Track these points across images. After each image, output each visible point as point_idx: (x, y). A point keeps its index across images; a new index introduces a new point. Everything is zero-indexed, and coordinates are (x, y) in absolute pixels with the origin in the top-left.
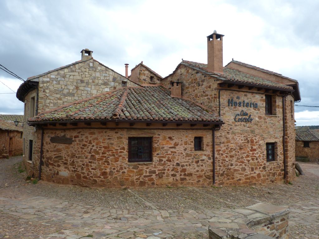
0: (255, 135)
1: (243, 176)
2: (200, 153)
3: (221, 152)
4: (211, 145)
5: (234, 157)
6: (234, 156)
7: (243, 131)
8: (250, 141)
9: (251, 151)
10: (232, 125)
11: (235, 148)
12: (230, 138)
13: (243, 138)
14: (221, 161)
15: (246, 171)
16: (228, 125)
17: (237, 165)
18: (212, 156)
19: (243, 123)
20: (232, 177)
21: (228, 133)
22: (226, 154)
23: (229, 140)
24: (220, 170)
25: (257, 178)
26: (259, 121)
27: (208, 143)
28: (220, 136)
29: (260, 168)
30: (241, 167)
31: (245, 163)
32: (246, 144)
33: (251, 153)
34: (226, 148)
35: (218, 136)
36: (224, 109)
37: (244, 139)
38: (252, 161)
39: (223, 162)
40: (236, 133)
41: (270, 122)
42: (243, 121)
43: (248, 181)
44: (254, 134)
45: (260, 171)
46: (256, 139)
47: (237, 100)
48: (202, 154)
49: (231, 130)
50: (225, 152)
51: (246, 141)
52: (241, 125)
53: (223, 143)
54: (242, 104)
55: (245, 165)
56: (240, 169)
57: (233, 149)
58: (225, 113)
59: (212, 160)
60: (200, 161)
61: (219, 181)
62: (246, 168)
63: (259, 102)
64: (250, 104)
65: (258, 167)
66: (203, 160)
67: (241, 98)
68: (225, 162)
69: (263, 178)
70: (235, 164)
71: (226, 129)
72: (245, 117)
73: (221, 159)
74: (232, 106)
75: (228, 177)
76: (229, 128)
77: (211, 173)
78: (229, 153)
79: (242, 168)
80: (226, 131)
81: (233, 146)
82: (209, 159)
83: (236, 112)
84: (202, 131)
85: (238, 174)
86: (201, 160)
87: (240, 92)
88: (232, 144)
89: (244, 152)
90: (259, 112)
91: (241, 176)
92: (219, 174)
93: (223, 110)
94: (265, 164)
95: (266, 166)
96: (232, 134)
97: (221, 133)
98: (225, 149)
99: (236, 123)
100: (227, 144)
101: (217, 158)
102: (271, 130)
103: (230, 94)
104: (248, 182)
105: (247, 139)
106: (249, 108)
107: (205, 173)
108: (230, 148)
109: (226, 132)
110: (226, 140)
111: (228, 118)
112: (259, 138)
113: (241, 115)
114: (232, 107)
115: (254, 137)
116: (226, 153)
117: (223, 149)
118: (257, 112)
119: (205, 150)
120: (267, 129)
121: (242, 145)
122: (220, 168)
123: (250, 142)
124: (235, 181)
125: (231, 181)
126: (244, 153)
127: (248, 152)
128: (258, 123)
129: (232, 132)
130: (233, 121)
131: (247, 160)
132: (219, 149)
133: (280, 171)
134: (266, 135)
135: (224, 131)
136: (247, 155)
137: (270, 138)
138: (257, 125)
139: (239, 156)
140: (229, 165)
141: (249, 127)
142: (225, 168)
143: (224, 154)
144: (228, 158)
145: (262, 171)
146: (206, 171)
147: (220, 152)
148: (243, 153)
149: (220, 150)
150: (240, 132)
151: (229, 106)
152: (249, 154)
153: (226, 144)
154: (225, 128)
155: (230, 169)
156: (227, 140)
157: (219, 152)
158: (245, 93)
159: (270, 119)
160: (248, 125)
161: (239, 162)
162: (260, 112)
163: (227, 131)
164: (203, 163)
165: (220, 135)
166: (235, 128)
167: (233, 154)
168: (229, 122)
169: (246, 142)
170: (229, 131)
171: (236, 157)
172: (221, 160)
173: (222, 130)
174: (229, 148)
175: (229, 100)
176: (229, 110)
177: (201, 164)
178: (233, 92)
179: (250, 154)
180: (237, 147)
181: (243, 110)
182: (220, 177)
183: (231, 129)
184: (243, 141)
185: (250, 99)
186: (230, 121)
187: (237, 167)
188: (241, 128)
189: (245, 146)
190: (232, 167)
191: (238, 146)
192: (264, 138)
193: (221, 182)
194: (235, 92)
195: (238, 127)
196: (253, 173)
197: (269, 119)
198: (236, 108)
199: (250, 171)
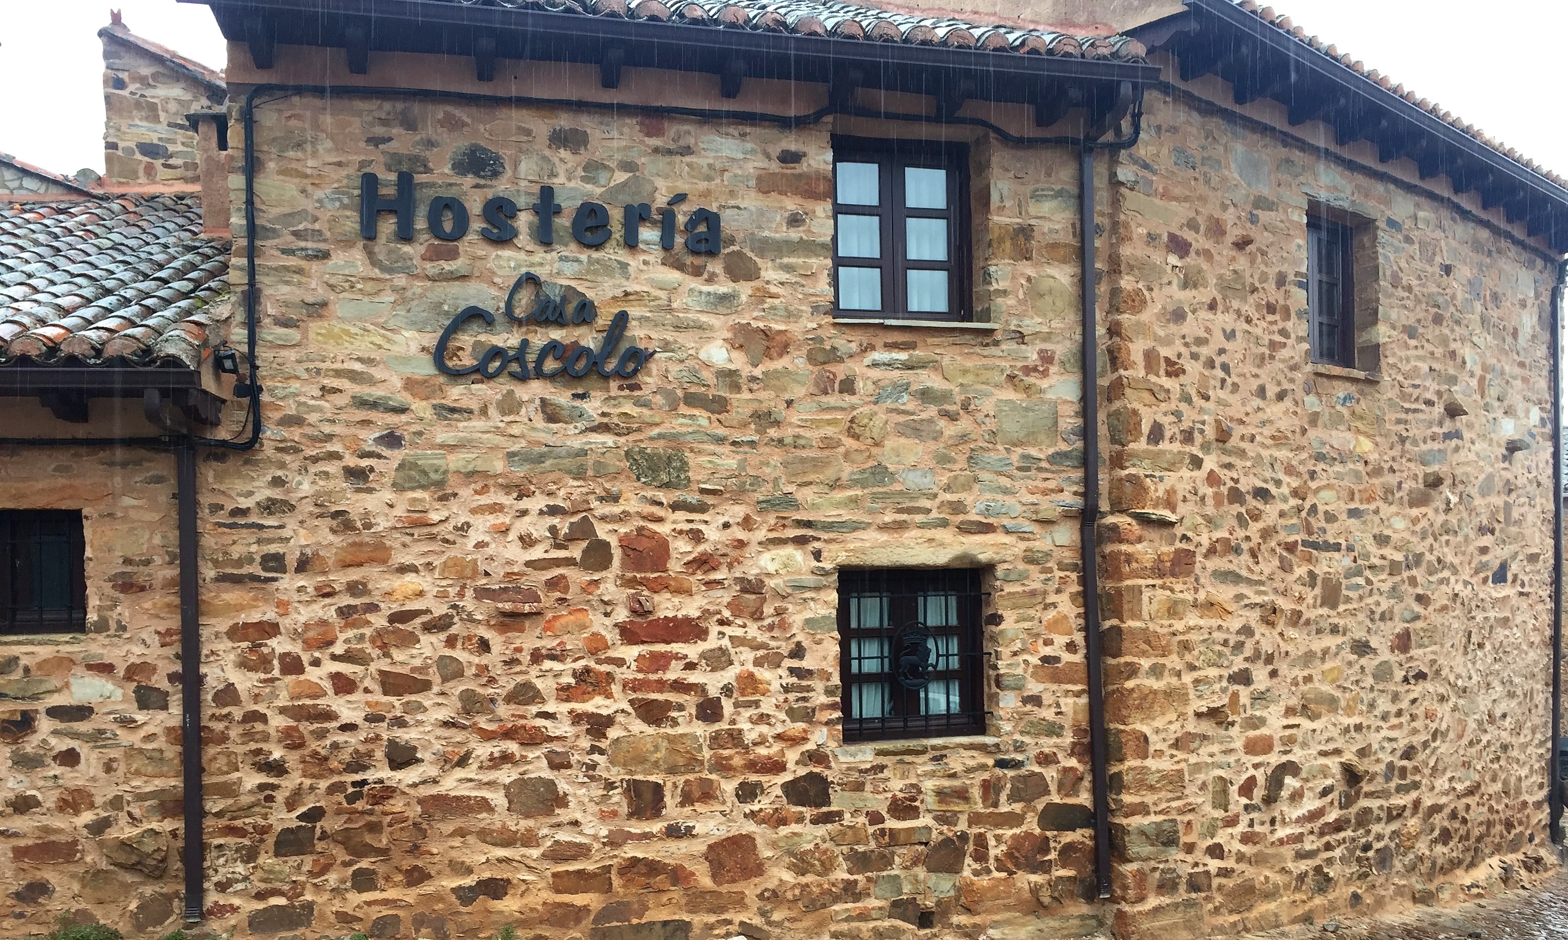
0: (693, 498)
1: (535, 853)
2: (44, 652)
3: (279, 645)
4: (168, 584)
5: (425, 686)
6: (434, 676)
7: (541, 458)
8: (617, 554)
9: (629, 635)
10: (402, 410)
11: (440, 609)
12: (382, 524)
13: (538, 527)
14: (278, 722)
15: (563, 815)
16: (362, 403)
17: (463, 762)
18: (172, 678)
19: (536, 389)
20: (407, 863)
21: (356, 475)
22: (334, 658)
23: (366, 537)
24: (270, 799)
25: (706, 881)
26: (746, 370)
27: (127, 561)
28: (270, 507)
29: (747, 793)
30: (507, 775)
31: (550, 739)
32: (577, 577)
33: (630, 653)
34: (344, 612)
35: (244, 503)
36: (315, 267)
37: (553, 530)
38: (638, 726)
39: (306, 727)
40: (452, 480)
41: (906, 387)
42: (539, 374)
43: (579, 900)
44: (667, 486)
45: (752, 815)
46: (697, 536)
47: (469, 180)
48: (66, 663)
49: (396, 456)
50: (331, 643)
51: (576, 551)
52: (510, 406)
53: (303, 566)
54: (524, 220)
55: (558, 763)
56: (498, 799)
57: (425, 618)
58: (324, 304)
59: (174, 715)
60: (45, 725)
61: (260, 896)
62: (563, 786)
63: (751, 201)
64: (616, 215)
65: (729, 787)
66: (83, 712)
67: (516, 165)
68: (321, 735)
69: (788, 877)
70: (437, 746)
71: (335, 447)
72: (557, 334)
73: (283, 700)
74: (405, 235)
75: (364, 864)
76: (369, 437)
77: (168, 825)
78: (375, 653)
79: (522, 783)
80: (334, 456)
81: (421, 594)
82: (143, 705)
83: (455, 288)
84: (63, 457)
85: (471, 839)
86: (54, 712)
87: (503, 113)
88: (410, 577)
89: (550, 643)
90: (745, 290)
91: (507, 860)
92: (264, 830)
93: (300, 271)
94: (817, 757)
95: (830, 775)
96: (398, 487)
97: (277, 482)
98: (331, 614)
99: (456, 393)
100: (354, 575)
101: (228, 694)
102: (911, 460)
103: (379, 131)
104: (586, 909)
105: (583, 530)
106: (613, 253)
107: (99, 827)
108: (389, 608)
109: (333, 468)
110: (336, 540)
111: (363, 347)
112: (747, 523)
113: (513, 320)
114: (407, 249)
115: (681, 515)
116: (339, 649)
117: (304, 614)
118: (724, 287)
119: (102, 627)
120: (849, 442)
121: (525, 583)
122: (274, 787)
123: (616, 562)
124: (438, 897)
125: (391, 894)
126: (553, 658)
127: (596, 646)
128: (736, 387)
129: (401, 466)
130: (425, 368)
131: (577, 718)
132: (255, 617)
133: (1032, 825)
134: (839, 495)
135: (315, 460)
136: (583, 676)
137: (899, 526)
138: (718, 406)
139: (492, 681)
140: (370, 754)
141: (603, 428)
142: (323, 785)
143: (316, 663)
144: (357, 696)
145: (778, 820)
146: (116, 803)
147: (273, 643)
148: (537, 657)
149: (271, 629)
150: (499, 466)
151: (369, 233)
152: (604, 668)
153: (340, 579)
154: (329, 437)
155: (387, 792)
156: (352, 538)
157: (255, 647)
158: (564, 121)
159: (903, 356)
160: (593, 407)
161: (487, 736)
162: (762, 295)
163: (351, 461)
164: (76, 736)
165: (264, 493)
166: (443, 435)
167: (417, 662)
168: (370, 381)
169: (569, 562)
170: (365, 463)
171: (457, 688)
172: (283, 711)
173: (297, 451)
174: (373, 608)
175: (370, 182)
176: (376, 273)
177: (61, 745)
178: (416, 108)
179: (620, 662)
180: (468, 603)
181: (542, 272)
182: (266, 860)
183: (392, 440)
184: (537, 553)
185: (621, 177)
186: (377, 373)
187: (459, 773)
188: (515, 430)
189: (566, 589)
190: (408, 776)
191: (482, 593)
192: (809, 524)
193: (281, 901)
194: (440, 112)
195: (478, 424)
196: (647, 836)
197: (881, 355)
198: (453, 255)
199: (606, 816)
